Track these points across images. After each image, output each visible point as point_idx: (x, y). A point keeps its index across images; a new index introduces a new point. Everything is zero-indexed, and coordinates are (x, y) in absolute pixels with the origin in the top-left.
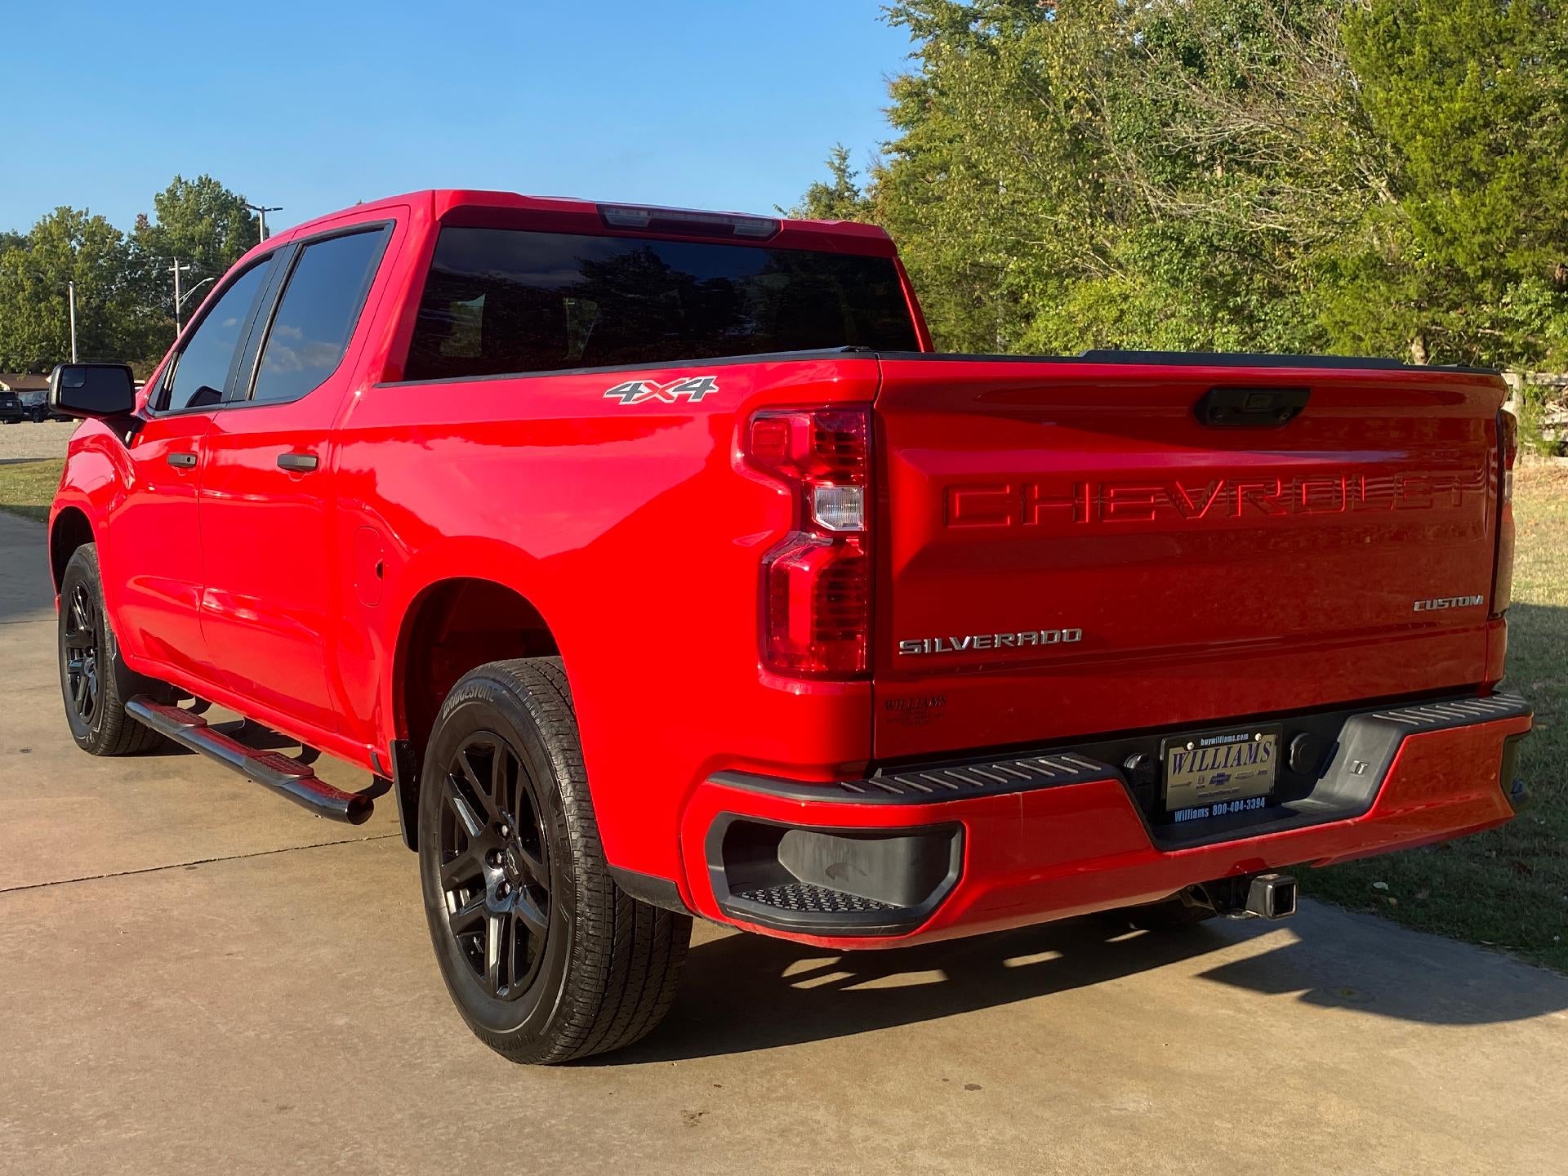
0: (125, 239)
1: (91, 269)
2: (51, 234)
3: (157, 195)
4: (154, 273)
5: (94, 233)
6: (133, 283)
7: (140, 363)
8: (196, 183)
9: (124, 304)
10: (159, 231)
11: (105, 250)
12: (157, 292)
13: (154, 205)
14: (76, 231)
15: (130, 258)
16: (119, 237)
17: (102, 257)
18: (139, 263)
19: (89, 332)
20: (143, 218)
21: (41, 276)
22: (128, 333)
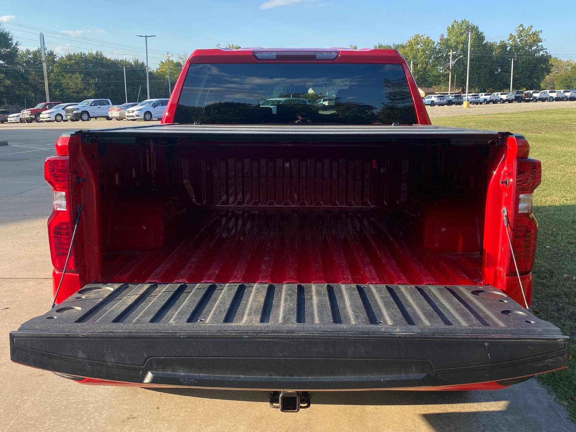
0: (436, 44)
1: (423, 54)
2: (412, 43)
3: (448, 27)
4: (444, 55)
5: (426, 42)
6: (437, 58)
7: (437, 86)
8: (461, 22)
9: (434, 66)
10: (448, 40)
11: (429, 48)
12: (445, 61)
13: (447, 31)
14: (420, 41)
15: (437, 50)
16: (434, 43)
17: (427, 50)
18: (440, 52)
19: (421, 76)
20: (442, 35)
21: (407, 58)
22: (434, 76)
